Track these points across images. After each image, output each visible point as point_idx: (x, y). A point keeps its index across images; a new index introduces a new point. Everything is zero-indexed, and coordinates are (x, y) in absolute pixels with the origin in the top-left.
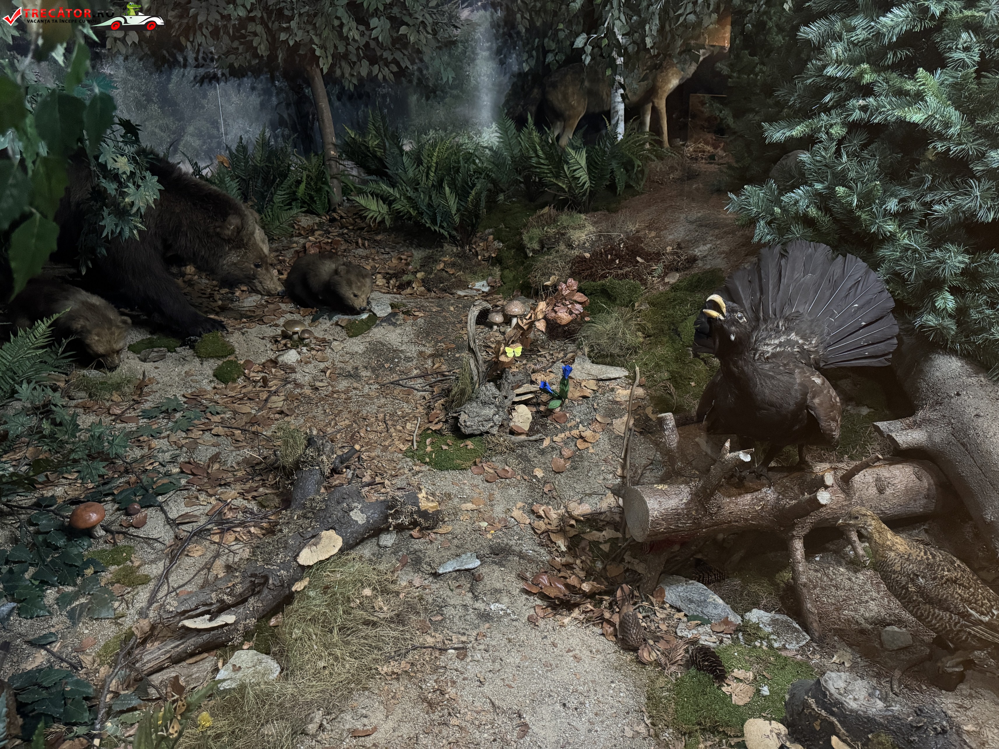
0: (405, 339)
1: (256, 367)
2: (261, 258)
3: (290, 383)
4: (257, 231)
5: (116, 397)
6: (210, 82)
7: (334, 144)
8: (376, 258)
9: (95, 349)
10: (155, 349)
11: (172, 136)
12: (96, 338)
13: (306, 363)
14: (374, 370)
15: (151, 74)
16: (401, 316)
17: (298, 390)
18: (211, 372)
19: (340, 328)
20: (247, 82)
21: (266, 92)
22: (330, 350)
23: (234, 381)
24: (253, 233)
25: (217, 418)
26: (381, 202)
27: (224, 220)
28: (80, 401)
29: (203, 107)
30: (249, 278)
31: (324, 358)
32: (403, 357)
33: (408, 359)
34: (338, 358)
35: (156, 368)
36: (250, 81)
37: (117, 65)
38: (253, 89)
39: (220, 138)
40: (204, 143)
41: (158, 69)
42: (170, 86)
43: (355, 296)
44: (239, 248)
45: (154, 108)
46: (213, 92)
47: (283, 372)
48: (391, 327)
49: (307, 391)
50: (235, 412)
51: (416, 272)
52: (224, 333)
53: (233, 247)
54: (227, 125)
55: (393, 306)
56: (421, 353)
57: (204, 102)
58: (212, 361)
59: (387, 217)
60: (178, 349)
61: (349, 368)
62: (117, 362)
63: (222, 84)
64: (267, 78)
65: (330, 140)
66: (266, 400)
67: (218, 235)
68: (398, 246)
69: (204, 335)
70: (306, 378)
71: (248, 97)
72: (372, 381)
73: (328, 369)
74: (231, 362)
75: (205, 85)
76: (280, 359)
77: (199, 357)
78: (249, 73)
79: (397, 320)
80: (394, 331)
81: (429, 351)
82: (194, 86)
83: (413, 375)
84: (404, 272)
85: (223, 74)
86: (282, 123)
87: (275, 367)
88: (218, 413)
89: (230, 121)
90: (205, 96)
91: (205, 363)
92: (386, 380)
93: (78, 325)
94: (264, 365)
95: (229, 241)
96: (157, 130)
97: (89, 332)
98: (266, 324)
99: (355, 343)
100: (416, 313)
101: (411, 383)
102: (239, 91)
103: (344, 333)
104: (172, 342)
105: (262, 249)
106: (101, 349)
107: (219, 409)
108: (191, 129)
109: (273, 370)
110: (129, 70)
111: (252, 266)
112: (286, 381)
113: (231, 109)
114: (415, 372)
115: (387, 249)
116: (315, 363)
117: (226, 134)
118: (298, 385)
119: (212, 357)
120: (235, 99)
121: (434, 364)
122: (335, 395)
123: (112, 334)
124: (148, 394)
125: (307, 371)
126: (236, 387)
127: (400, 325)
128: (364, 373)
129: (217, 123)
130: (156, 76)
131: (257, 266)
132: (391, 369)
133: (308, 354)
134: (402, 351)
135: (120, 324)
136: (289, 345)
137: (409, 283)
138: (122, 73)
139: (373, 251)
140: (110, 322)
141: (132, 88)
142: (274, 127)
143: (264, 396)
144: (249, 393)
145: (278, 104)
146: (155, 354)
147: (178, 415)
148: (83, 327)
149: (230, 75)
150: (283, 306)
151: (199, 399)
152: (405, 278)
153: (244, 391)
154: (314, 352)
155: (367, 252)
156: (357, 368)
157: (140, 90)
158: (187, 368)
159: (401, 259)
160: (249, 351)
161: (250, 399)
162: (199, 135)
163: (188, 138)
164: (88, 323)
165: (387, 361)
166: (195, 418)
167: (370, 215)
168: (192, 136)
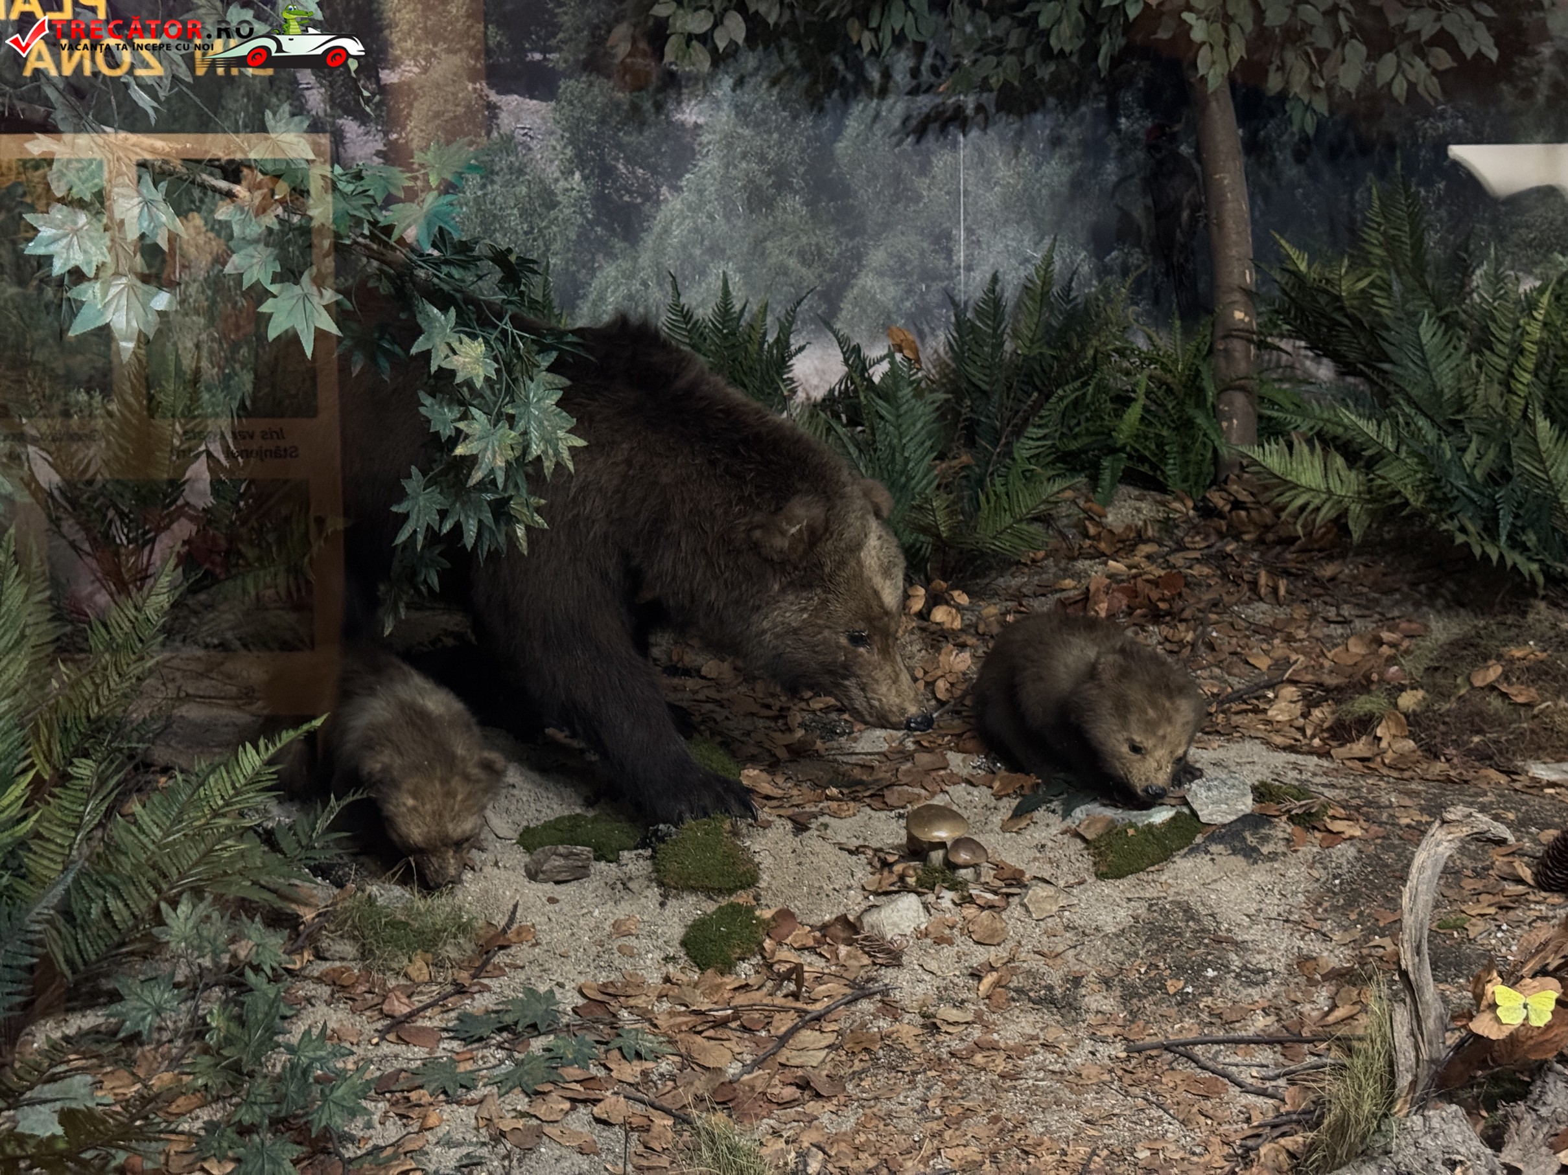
0: (1273, 905)
1: (801, 935)
2: (869, 620)
3: (869, 995)
4: (873, 542)
5: (419, 968)
6: (943, 129)
7: (1246, 292)
8: (1301, 634)
9: (404, 829)
10: (561, 849)
11: (828, 277)
12: (410, 802)
13: (939, 941)
14: (1129, 995)
15: (795, 117)
16: (1283, 828)
17: (884, 1024)
18: (677, 931)
19: (1080, 845)
20: (1041, 124)
21: (1093, 149)
22: (1018, 912)
23: (727, 967)
24: (856, 547)
25: (630, 1071)
26: (1339, 461)
27: (779, 509)
28: (338, 964)
29: (919, 198)
30: (830, 672)
31: (994, 933)
32: (1236, 962)
33: (1253, 976)
34: (1036, 936)
35: (552, 900)
36: (1049, 122)
37: (716, 102)
38: (1056, 141)
39: (950, 278)
40: (909, 291)
41: (816, 105)
42: (841, 146)
43: (1136, 749)
44: (808, 586)
45: (793, 205)
46: (948, 157)
47: (866, 960)
48: (1239, 862)
49: (907, 1030)
50: (688, 1060)
51: (1402, 688)
52: (742, 825)
53: (791, 584)
54: (974, 243)
55: (1262, 792)
56: (1304, 961)
57: (922, 183)
58: (691, 899)
59: (1355, 508)
60: (625, 854)
61: (1055, 977)
62: (452, 871)
63: (974, 133)
64: (1096, 113)
65: (1235, 280)
66: (783, 1040)
67: (755, 547)
68: (1386, 601)
69: (689, 822)
70: (920, 989)
71: (1039, 166)
72: (1109, 1031)
73: (993, 968)
74: (735, 908)
75: (930, 140)
76: (868, 919)
77: (661, 884)
78: (1051, 101)
79: (1265, 839)
80: (1245, 875)
81: (1334, 956)
82: (899, 144)
83: (1251, 1032)
84: (1364, 686)
85: (980, 108)
86: (1125, 233)
87: (849, 942)
88: (639, 1056)
89: (984, 233)
90: (924, 169)
91: (672, 903)
92: (1153, 1034)
93: (374, 764)
94: (824, 928)
95: (780, 565)
96: (792, 262)
97: (395, 784)
98: (891, 808)
99: (1101, 899)
100: (1337, 826)
101: (1228, 1058)
102: (1017, 149)
103: (1086, 863)
104: (616, 830)
105: (876, 594)
106: (416, 832)
107: (648, 1042)
108: (877, 257)
109: (843, 950)
110: (742, 112)
111: (843, 641)
112: (860, 991)
113: (992, 199)
114: (1260, 1023)
115: (1346, 611)
116: (963, 944)
117: (969, 268)
118: (890, 1008)
119: (693, 890)
120: (1003, 172)
121: (1334, 1007)
122: (979, 1059)
123: (450, 794)
124: (500, 971)
125: (933, 965)
126: (719, 987)
127: (1273, 857)
128: (1097, 1001)
129: (949, 236)
130: (805, 123)
131: (856, 640)
132: (1183, 1000)
133: (954, 915)
134: (1240, 946)
135: (475, 771)
136: (911, 881)
137: (1366, 724)
138: (725, 117)
139: (1300, 612)
140: (450, 761)
141: (744, 156)
142: (1100, 243)
143: (783, 1023)
144: (751, 1007)
145: (1122, 180)
146: (559, 862)
147: (537, 1045)
148: (386, 769)
149: (1000, 107)
150: (955, 760)
151: (614, 1005)
152: (1362, 705)
153: (741, 999)
154: (970, 911)
155: (1281, 613)
156: (1076, 981)
157: (762, 159)
158: (623, 911)
159: (1381, 643)
160: (797, 883)
161: (745, 1028)
162: (899, 270)
163: (867, 281)
164: (398, 761)
165: (1179, 970)
166: (575, 1061)
167: (1299, 502)
168: (881, 274)
